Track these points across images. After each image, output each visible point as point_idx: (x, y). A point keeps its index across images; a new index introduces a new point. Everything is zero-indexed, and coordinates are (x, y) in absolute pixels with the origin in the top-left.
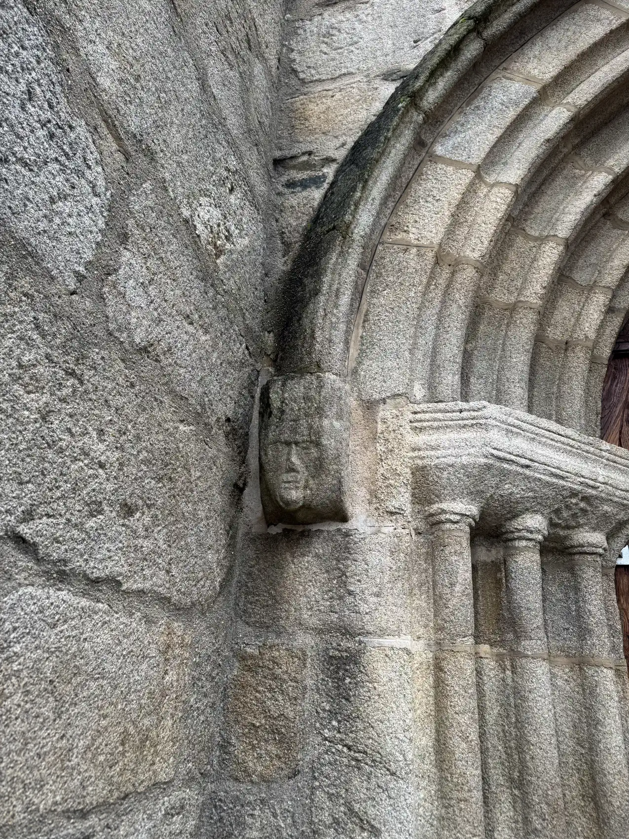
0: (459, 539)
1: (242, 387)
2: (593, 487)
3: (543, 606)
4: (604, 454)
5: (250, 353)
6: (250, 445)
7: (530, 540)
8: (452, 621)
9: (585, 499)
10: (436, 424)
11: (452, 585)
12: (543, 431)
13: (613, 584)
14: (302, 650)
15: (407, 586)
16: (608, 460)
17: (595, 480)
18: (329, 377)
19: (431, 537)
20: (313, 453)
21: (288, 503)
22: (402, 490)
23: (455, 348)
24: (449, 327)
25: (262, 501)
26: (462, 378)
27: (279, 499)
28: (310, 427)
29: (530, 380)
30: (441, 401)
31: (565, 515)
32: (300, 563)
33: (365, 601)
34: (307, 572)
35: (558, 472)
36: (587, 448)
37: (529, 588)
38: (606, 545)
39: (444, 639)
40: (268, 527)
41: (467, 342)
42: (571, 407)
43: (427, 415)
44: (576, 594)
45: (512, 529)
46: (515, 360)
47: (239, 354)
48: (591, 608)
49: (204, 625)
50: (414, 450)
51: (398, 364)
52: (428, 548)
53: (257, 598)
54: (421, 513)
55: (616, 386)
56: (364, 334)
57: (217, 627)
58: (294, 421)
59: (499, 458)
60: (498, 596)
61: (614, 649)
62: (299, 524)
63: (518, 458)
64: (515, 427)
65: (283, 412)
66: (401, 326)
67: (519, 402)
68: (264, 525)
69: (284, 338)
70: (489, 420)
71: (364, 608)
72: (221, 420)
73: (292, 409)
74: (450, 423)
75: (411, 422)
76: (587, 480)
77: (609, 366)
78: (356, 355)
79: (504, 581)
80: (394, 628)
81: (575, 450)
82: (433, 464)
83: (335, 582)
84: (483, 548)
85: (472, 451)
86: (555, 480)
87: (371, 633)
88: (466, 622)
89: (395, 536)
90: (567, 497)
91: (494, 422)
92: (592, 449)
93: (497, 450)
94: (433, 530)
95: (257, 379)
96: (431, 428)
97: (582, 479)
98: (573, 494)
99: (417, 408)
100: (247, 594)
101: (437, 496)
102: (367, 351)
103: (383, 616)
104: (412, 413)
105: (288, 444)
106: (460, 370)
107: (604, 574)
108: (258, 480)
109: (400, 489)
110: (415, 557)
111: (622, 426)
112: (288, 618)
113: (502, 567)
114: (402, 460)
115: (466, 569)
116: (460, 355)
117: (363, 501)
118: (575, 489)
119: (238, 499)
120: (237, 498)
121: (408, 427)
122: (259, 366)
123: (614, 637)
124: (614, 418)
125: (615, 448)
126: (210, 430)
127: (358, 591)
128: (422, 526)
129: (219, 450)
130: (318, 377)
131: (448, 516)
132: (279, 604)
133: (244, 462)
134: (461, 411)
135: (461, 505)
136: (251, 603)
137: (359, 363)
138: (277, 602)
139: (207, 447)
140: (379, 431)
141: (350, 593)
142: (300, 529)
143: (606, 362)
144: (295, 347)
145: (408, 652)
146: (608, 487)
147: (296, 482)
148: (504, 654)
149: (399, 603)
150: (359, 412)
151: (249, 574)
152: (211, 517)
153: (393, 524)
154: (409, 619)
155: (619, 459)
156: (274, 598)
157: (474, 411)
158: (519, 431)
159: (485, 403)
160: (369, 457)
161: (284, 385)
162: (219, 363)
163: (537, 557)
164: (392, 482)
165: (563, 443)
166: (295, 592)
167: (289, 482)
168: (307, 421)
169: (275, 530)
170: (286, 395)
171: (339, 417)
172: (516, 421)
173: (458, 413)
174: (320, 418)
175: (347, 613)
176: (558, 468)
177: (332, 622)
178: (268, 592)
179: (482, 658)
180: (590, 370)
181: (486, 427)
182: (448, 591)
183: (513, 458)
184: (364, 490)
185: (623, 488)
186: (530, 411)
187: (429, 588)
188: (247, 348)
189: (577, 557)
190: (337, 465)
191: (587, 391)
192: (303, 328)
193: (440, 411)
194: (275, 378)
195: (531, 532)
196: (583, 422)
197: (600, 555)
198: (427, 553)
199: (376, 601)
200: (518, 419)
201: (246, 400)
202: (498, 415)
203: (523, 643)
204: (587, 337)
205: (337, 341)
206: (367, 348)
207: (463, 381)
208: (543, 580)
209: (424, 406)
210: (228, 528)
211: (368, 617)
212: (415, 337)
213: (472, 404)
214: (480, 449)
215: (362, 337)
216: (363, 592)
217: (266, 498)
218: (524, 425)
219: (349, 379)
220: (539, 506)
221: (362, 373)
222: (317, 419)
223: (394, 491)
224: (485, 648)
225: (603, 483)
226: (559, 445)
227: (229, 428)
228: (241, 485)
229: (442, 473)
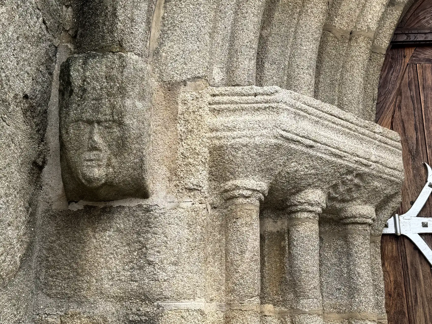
0: (249, 212)
1: (40, 63)
2: (366, 165)
3: (320, 270)
4: (377, 136)
5: (47, 28)
6: (49, 123)
7: (311, 212)
8: (241, 284)
9: (359, 175)
10: (232, 106)
11: (242, 252)
12: (326, 115)
13: (379, 250)
14: (102, 317)
15: (202, 254)
16: (380, 141)
17: (368, 159)
18: (132, 57)
19: (225, 211)
20: (115, 132)
21: (90, 180)
22: (200, 168)
23: (252, 34)
24: (247, 13)
25: (63, 178)
26: (257, 63)
27: (81, 177)
28: (113, 107)
29: (317, 67)
30: (238, 85)
31: (341, 190)
32: (102, 237)
33: (163, 269)
34: (108, 245)
35: (337, 151)
36: (363, 130)
37: (308, 254)
38: (374, 216)
39: (234, 300)
40: (69, 204)
41: (263, 28)
42: (352, 93)
43: (225, 97)
44: (348, 259)
45: (295, 202)
46: (305, 48)
47: (36, 29)
48: (360, 270)
49: (6, 298)
50: (212, 130)
51: (198, 47)
52: (223, 220)
53: (58, 271)
54: (217, 189)
55: (392, 74)
56: (166, 14)
57: (18, 299)
58: (96, 99)
59: (287, 139)
60: (281, 261)
61: (377, 305)
62: (100, 201)
63: (303, 139)
64: (302, 110)
65: (84, 90)
66: (202, 9)
67: (307, 88)
68: (65, 203)
69: (83, 13)
70: (280, 104)
71: (162, 275)
72: (19, 97)
73: (94, 88)
74: (246, 106)
75: (210, 104)
76: (361, 159)
77: (387, 56)
78: (157, 35)
79: (287, 248)
80: (190, 292)
81: (352, 132)
82: (229, 144)
83: (135, 254)
84: (270, 220)
85: (264, 132)
86: (334, 159)
87: (168, 298)
88: (254, 285)
89: (193, 210)
90: (343, 174)
91: (284, 106)
92: (367, 132)
93: (287, 131)
94: (228, 204)
95: (55, 55)
96: (229, 110)
97: (357, 159)
98: (349, 171)
99: (216, 91)
100: (48, 268)
101: (231, 174)
102: (169, 32)
103: (180, 282)
104: (211, 95)
105: (90, 122)
106: (255, 55)
107: (372, 242)
108: (59, 159)
109: (198, 167)
110: (211, 230)
111: (394, 112)
112: (89, 288)
113: (286, 235)
114: (200, 140)
115: (255, 238)
116: (256, 41)
117: (163, 179)
118: (351, 167)
119: (38, 177)
120: (36, 176)
121: (207, 109)
122: (56, 42)
123: (378, 295)
124: (388, 104)
125: (387, 131)
126: (7, 107)
127: (157, 261)
128: (217, 201)
129: (17, 128)
130: (121, 57)
131: (241, 192)
132: (81, 276)
133: (42, 140)
134: (256, 95)
135: (253, 181)
136: (52, 277)
137: (161, 44)
138: (78, 274)
139: (4, 124)
140: (180, 112)
141: (150, 263)
142: (102, 205)
143: (384, 52)
144: (96, 25)
145: (202, 313)
146: (379, 165)
147: (98, 160)
148: (286, 312)
149: (195, 270)
150: (161, 93)
151: (50, 249)
152: (11, 194)
153: (191, 200)
154: (203, 284)
155: (390, 141)
156: (75, 270)
157: (267, 95)
158: (305, 114)
159: (277, 88)
160: (169, 137)
161: (85, 63)
162: (15, 38)
163: (316, 227)
164: (191, 161)
165: (342, 126)
166: (96, 265)
167: (92, 160)
168: (110, 101)
169: (75, 207)
170: (88, 74)
171: (142, 98)
172: (303, 105)
173: (253, 97)
174: (123, 98)
175: (147, 281)
176: (337, 148)
177: (132, 290)
178: (69, 265)
179: (266, 316)
180: (370, 60)
181: (276, 110)
182: (239, 258)
183: (299, 138)
184: (165, 168)
185: (392, 166)
186: (316, 96)
187: (222, 257)
188: (44, 22)
189: (350, 227)
190: (139, 144)
191: (366, 78)
192: (104, 5)
193: (237, 94)
194: (76, 55)
195: (312, 205)
196: (361, 107)
197: (370, 225)
198: (221, 225)
199: (174, 269)
200: (305, 104)
201: (44, 77)
202: (287, 99)
203: (302, 301)
204: (369, 28)
205: (139, 20)
206: (169, 30)
207: (258, 67)
208: (320, 247)
209: (222, 89)
210: (27, 205)
211: (166, 283)
212: (215, 20)
213: (265, 88)
214: (271, 130)
215: (163, 18)
216: (162, 262)
217: (67, 176)
218: (310, 109)
219: (150, 59)
220: (319, 182)
221: (164, 54)
222: (119, 99)
223: (193, 169)
224: (269, 307)
225: (375, 162)
226: (339, 127)
227: (26, 105)
228: (40, 163)
229: (237, 153)
